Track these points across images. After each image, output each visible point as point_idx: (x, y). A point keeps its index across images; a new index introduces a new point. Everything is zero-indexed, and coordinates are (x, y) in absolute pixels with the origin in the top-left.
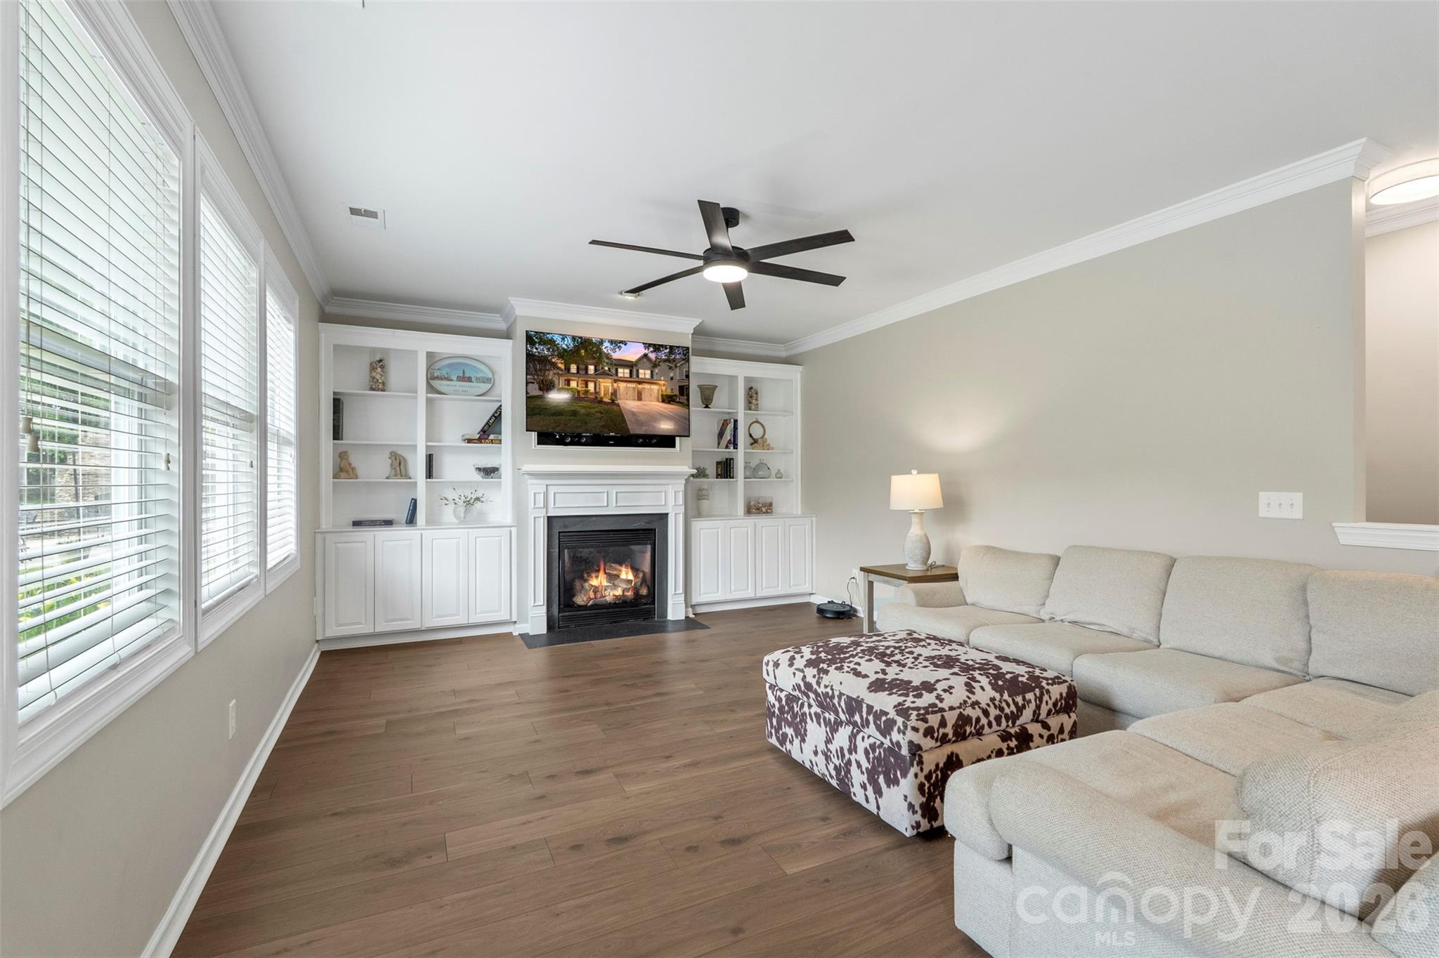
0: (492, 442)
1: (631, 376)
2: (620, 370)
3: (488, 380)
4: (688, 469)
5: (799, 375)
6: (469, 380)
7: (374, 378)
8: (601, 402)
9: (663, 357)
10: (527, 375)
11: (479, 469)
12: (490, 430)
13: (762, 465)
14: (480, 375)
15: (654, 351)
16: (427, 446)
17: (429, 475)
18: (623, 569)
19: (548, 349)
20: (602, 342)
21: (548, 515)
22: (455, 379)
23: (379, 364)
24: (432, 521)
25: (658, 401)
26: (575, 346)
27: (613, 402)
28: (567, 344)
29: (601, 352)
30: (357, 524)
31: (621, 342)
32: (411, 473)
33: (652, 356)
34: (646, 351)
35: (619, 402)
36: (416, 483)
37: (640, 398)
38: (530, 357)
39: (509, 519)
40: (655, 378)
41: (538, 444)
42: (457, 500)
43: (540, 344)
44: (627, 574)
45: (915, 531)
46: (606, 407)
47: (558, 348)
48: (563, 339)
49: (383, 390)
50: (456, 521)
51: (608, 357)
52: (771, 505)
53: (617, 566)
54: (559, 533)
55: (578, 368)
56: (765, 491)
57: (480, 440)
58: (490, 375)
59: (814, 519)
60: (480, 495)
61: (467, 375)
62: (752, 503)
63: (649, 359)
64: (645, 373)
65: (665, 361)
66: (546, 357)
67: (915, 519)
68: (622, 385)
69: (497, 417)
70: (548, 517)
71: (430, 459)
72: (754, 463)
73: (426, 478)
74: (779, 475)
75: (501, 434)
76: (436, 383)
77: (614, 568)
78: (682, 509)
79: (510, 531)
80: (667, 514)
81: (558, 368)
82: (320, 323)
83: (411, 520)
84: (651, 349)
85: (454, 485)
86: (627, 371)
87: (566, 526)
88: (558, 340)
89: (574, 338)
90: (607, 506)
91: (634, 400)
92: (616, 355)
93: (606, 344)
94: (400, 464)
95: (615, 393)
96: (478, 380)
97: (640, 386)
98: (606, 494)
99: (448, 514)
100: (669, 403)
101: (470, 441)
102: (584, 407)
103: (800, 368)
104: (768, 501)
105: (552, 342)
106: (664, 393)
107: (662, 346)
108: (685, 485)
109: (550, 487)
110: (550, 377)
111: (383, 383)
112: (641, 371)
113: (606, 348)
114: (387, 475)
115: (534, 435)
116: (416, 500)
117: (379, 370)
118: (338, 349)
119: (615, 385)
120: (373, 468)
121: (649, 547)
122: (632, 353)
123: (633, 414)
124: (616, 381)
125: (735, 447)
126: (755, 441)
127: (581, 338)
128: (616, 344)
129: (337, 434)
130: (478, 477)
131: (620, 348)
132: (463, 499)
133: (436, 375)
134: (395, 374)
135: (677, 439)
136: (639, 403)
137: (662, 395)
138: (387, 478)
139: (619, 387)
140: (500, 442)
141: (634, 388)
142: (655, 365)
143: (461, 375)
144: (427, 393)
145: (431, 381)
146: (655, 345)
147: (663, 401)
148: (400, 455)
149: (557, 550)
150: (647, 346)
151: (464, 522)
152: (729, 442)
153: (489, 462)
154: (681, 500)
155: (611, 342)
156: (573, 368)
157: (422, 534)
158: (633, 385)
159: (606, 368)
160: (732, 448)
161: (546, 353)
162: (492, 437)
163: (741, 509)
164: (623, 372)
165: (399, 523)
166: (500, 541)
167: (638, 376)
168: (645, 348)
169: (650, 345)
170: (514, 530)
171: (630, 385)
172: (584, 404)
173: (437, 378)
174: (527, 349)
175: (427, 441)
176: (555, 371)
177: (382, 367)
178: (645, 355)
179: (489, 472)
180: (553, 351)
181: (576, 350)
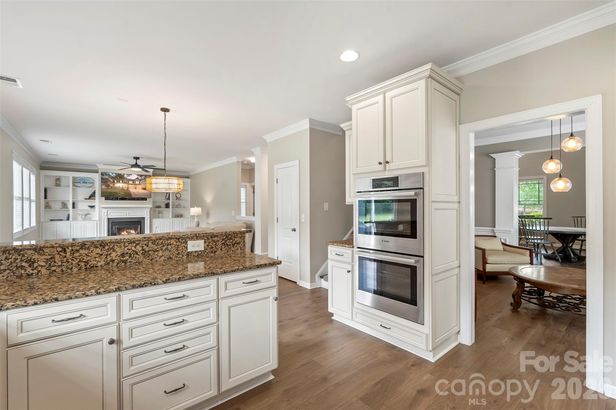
0: (93, 199)
1: (133, 183)
2: (130, 182)
3: (92, 183)
4: (150, 206)
5: (189, 181)
6: (86, 183)
7: (57, 183)
8: (124, 190)
9: (143, 178)
10: (101, 183)
11: (89, 206)
12: (92, 196)
13: (179, 205)
14: (90, 182)
15: (140, 177)
16: (72, 200)
17: (74, 207)
18: (132, 231)
19: (108, 177)
20: (124, 175)
21: (108, 217)
22: (82, 182)
23: (58, 179)
24: (75, 219)
25: (141, 189)
26: (116, 176)
27: (128, 190)
28: (114, 175)
29: (124, 177)
30: (51, 220)
31: (130, 174)
32: (68, 207)
33: (140, 178)
34: (138, 177)
35: (129, 190)
36: (69, 210)
37: (136, 188)
38: (102, 178)
39: (98, 219)
40: (140, 183)
41: (105, 200)
42: (82, 214)
43: (105, 175)
44: (133, 232)
45: (196, 220)
46: (126, 191)
47: (111, 176)
48: (112, 174)
49: (59, 186)
50: (81, 219)
51: (126, 178)
52: (182, 215)
53: (130, 230)
54: (112, 222)
55: (117, 181)
56: (179, 211)
57: (89, 199)
58: (93, 182)
59: (191, 219)
60: (89, 213)
61: (85, 182)
62: (176, 215)
63: (139, 179)
64: (137, 182)
65: (143, 179)
66: (107, 179)
67: (196, 217)
68: (130, 186)
69: (94, 193)
70: (108, 218)
71: (74, 204)
72: (177, 204)
73: (73, 208)
74: (184, 207)
75: (95, 197)
76: (76, 184)
77: (129, 231)
78: (149, 216)
79: (97, 222)
80: (145, 217)
81: (111, 181)
82: (40, 170)
83: (68, 219)
84: (139, 176)
85: (81, 210)
86: (132, 182)
87: (113, 221)
88: (111, 174)
89: (116, 174)
90: (126, 215)
91: (134, 189)
92: (129, 178)
93: (126, 175)
94: (65, 205)
95: (128, 188)
96: (89, 183)
97: (136, 186)
98: (125, 213)
99: (79, 217)
100: (145, 190)
101: (86, 199)
102: (119, 191)
103: (190, 179)
104: (182, 214)
105: (109, 175)
106: (143, 187)
107: (143, 175)
108: (150, 210)
109: (108, 211)
110: (108, 184)
111: (59, 184)
112: (136, 182)
113: (125, 176)
114: (61, 208)
115: (104, 198)
116: (69, 214)
117: (58, 181)
118: (46, 176)
119: (128, 185)
120: (57, 206)
121: (139, 226)
122: (134, 177)
123: (134, 193)
124: (128, 184)
125: (169, 200)
126: (177, 198)
127: (118, 174)
128: (128, 175)
129: (46, 197)
130: (89, 208)
131: (130, 176)
132: (84, 214)
133: (76, 182)
134: (63, 182)
135: (148, 198)
136: (136, 190)
137: (143, 188)
138: (61, 209)
139: (129, 186)
140: (95, 199)
141: (134, 186)
142: (140, 180)
143: (84, 182)
144: (73, 187)
145: (74, 184)
146: (140, 175)
147: (143, 189)
148: (64, 203)
149: (111, 226)
150: (138, 175)
151: (84, 220)
152: (167, 199)
153: (92, 205)
154: (148, 214)
155: (127, 174)
156: (116, 181)
157: (70, 223)
158: (134, 185)
159: (126, 181)
160: (168, 200)
161: (107, 177)
162: (92, 198)
163: (171, 216)
164: (131, 182)
165: (64, 220)
166: (94, 224)
167: (135, 183)
168: (137, 176)
169: (139, 175)
170: (98, 221)
171: (132, 185)
172: (119, 190)
173: (76, 183)
174: (101, 177)
175: (73, 199)
176: (110, 182)
177: (59, 180)
178: (138, 178)
179: (92, 207)
180: (110, 177)
181: (116, 177)
